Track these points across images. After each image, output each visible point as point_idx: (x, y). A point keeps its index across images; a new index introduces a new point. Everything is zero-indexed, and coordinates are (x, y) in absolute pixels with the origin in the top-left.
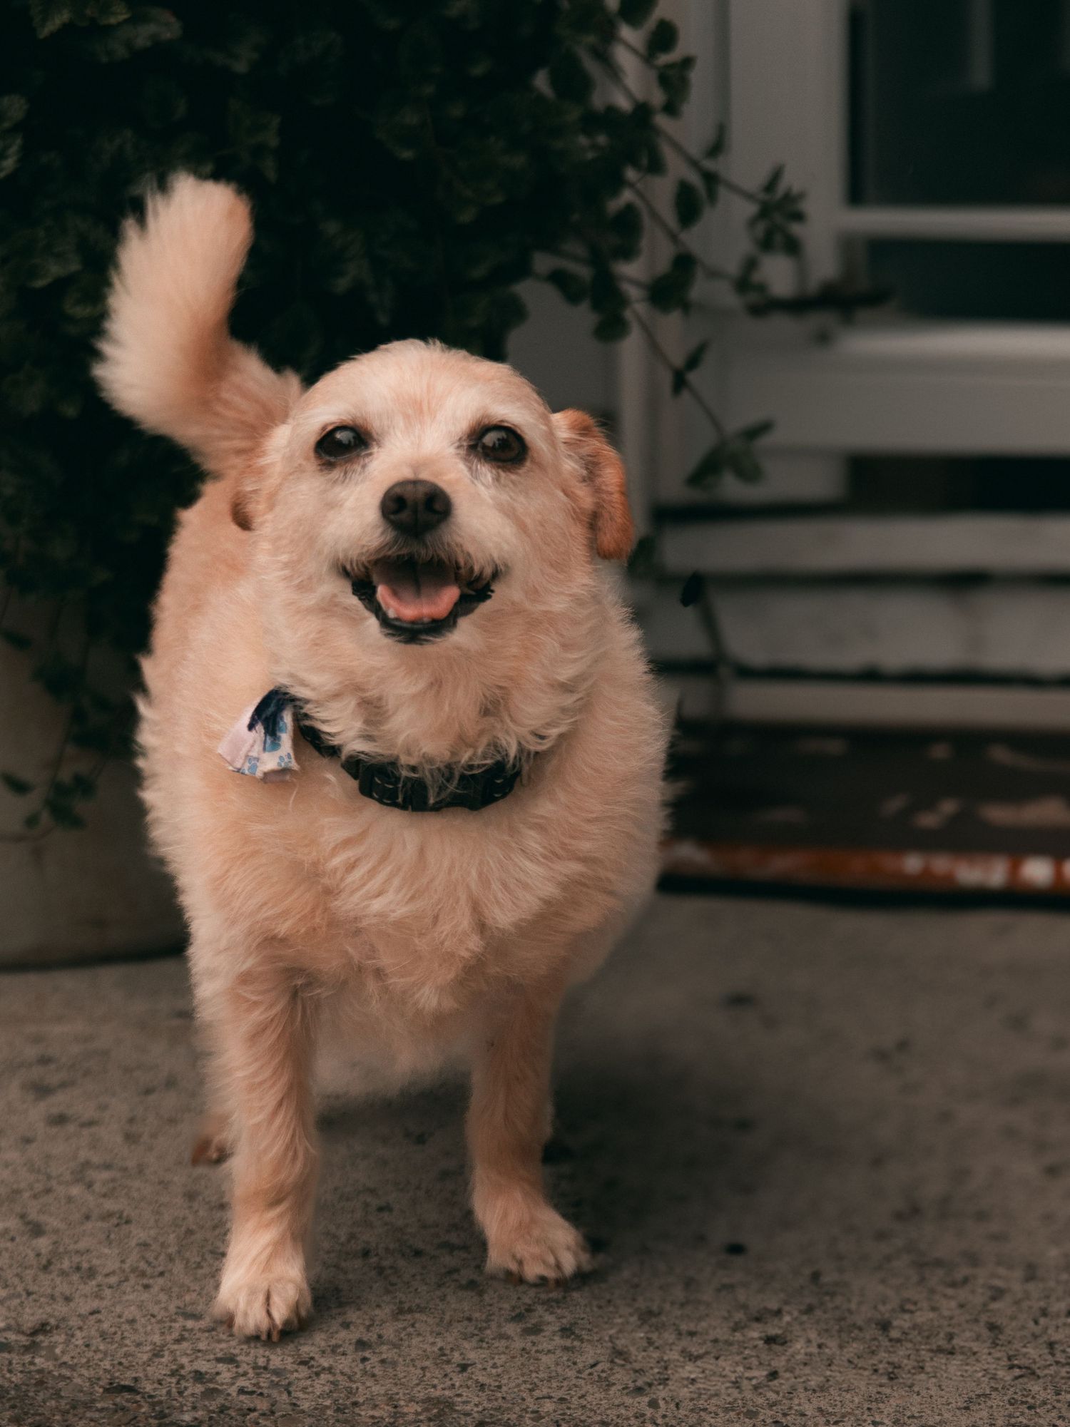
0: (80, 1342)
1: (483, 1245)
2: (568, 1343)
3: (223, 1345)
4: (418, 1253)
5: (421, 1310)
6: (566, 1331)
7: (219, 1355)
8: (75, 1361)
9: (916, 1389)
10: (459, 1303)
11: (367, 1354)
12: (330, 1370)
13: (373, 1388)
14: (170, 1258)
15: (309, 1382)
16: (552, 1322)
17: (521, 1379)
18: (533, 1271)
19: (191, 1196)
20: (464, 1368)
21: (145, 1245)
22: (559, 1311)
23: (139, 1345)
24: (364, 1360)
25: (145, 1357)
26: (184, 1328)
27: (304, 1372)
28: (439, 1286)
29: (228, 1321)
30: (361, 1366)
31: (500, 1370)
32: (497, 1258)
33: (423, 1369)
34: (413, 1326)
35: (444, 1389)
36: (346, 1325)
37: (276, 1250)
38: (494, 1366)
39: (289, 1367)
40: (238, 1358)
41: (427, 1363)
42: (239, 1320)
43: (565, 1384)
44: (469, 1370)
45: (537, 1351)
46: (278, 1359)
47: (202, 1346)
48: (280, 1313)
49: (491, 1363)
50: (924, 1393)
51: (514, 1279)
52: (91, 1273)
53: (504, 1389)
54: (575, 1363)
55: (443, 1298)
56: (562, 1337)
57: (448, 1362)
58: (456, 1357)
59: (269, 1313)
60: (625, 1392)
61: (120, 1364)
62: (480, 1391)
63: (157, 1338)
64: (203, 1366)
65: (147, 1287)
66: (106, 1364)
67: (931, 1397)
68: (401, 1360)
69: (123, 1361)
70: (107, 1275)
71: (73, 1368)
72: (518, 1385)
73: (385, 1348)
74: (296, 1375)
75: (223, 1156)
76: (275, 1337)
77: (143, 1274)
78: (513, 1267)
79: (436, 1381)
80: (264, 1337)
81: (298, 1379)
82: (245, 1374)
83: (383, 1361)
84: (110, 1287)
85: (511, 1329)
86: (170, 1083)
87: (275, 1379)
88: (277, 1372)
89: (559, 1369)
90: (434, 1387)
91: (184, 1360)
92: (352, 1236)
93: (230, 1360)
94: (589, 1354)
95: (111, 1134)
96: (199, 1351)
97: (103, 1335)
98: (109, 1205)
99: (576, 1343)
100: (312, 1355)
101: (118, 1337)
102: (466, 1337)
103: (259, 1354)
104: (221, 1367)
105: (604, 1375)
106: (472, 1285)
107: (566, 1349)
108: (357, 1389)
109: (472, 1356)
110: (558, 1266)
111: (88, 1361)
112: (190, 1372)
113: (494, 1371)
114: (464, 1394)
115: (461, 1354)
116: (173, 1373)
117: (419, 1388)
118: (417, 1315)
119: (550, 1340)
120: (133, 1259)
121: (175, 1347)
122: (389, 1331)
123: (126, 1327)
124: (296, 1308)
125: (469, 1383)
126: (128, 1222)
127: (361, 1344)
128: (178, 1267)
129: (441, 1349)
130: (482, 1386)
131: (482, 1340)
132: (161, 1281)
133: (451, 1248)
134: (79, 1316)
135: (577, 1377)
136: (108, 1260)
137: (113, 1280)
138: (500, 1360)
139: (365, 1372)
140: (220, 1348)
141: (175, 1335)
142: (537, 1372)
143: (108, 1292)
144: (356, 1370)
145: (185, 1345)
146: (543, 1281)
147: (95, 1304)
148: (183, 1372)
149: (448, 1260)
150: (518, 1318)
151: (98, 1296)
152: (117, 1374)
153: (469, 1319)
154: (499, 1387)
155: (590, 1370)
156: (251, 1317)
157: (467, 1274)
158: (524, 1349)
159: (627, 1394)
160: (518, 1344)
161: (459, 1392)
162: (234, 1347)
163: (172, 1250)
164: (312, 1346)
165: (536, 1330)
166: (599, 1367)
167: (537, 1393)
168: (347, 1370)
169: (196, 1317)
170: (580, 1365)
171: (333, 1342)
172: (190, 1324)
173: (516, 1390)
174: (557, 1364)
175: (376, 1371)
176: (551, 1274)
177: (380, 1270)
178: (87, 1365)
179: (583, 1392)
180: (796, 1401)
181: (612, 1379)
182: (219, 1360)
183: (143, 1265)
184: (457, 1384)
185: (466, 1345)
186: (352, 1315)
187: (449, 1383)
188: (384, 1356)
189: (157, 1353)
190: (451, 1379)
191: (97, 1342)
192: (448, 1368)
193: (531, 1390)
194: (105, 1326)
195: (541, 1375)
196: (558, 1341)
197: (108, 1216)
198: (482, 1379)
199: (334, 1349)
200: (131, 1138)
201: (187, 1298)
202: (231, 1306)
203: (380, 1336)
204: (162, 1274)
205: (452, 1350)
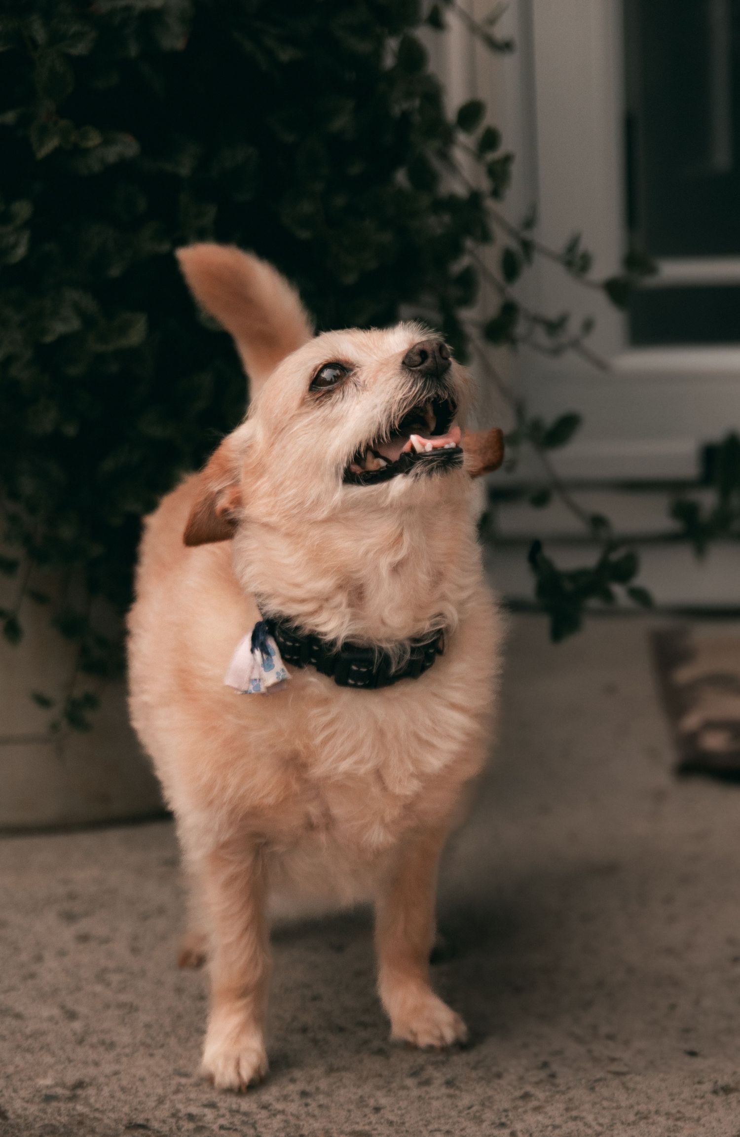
0: (107, 1094)
1: (387, 1023)
2: (451, 1091)
3: (207, 1096)
4: (341, 1030)
5: (346, 1069)
6: (449, 1083)
7: (205, 1102)
8: (105, 1107)
9: (702, 1122)
10: (374, 1064)
11: (309, 1101)
12: (283, 1112)
13: (315, 1125)
14: (167, 1035)
15: (268, 1121)
16: (438, 1076)
17: (419, 1118)
18: (424, 1040)
19: (179, 990)
20: (377, 1110)
21: (148, 1026)
22: (444, 1070)
23: (148, 1096)
24: (307, 1105)
25: (153, 1104)
26: (179, 1084)
27: (264, 1113)
28: (358, 1052)
29: (210, 1079)
30: (306, 1109)
31: (403, 1111)
32: (398, 1031)
33: (349, 1111)
34: (341, 1080)
35: (364, 1125)
36: (293, 1081)
37: (243, 1029)
38: (400, 1108)
39: (255, 1110)
40: (219, 1105)
41: (352, 1107)
42: (218, 1079)
43: (450, 1121)
44: (382, 1111)
45: (430, 1098)
46: (246, 1104)
47: (192, 1096)
48: (247, 1073)
49: (397, 1106)
50: (707, 1125)
51: (410, 1047)
52: (111, 1046)
53: (407, 1125)
54: (457, 1106)
55: (361, 1061)
56: (447, 1087)
57: (367, 1106)
58: (372, 1102)
59: (239, 1074)
60: (493, 1126)
61: (136, 1109)
62: (390, 1126)
63: (160, 1091)
64: (194, 1110)
65: (151, 1055)
66: (126, 1109)
67: (713, 1128)
68: (333, 1105)
69: (138, 1107)
70: (124, 1047)
71: (102, 1112)
72: (417, 1122)
73: (321, 1097)
74: (259, 1116)
75: (201, 961)
76: (244, 1088)
77: (148, 1046)
78: (410, 1038)
79: (358, 1120)
80: (236, 1090)
81: (261, 1119)
82: (223, 1116)
83: (320, 1106)
84: (127, 1055)
85: (410, 1082)
86: (161, 911)
87: (245, 1118)
88: (246, 1114)
89: (446, 1110)
90: (357, 1123)
91: (180, 1106)
92: (294, 1018)
93: (212, 1105)
94: (466, 1100)
95: (120, 948)
96: (191, 1100)
97: (123, 1089)
98: (123, 998)
99: (457, 1092)
100: (270, 1101)
101: (133, 1091)
102: (378, 1088)
103: (233, 1101)
104: (207, 1111)
105: (478, 1114)
106: (380, 1052)
107: (450, 1096)
108: (303, 1125)
109: (383, 1101)
110: (442, 1038)
111: (114, 1107)
112: (185, 1115)
113: (399, 1112)
114: (379, 1129)
115: (376, 1100)
116: (173, 1115)
117: (347, 1124)
118: (343, 1074)
119: (437, 1090)
120: (140, 1036)
121: (174, 1097)
122: (323, 1084)
123: (138, 1083)
124: (257, 1070)
125: (382, 1121)
126: (137, 1009)
127: (304, 1094)
128: (172, 1041)
129: (361, 1097)
130: (391, 1123)
131: (390, 1091)
132: (161, 1051)
133: (364, 1025)
134: (106, 1076)
135: (459, 1117)
136: (124, 1036)
137: (127, 1050)
138: (404, 1104)
139: (308, 1114)
140: (205, 1097)
141: (173, 1088)
142: (430, 1113)
143: (124, 1060)
144: (302, 1112)
145: (180, 1096)
146: (431, 1049)
147: (117, 1067)
148: (180, 1115)
149: (363, 1034)
150: (414, 1074)
151: (117, 1061)
152: (134, 1117)
153: (380, 1076)
154: (403, 1123)
155: (468, 1111)
156: (226, 1076)
157: (377, 1044)
158: (420, 1097)
159: (495, 1128)
160: (415, 1092)
161: (375, 1127)
162: (214, 1097)
163: (168, 1029)
164: (270, 1095)
165: (427, 1083)
166: (475, 1108)
167: (430, 1127)
168: (295, 1112)
169: (186, 1075)
170: (461, 1108)
171: (285, 1092)
172: (183, 1081)
173: (416, 1125)
174: (444, 1107)
175: (317, 1112)
176: (436, 1043)
177: (315, 1041)
178: (113, 1110)
179: (462, 1127)
180: (616, 1132)
181: (484, 1117)
182: (205, 1106)
183: (148, 1041)
184: (374, 1122)
185: (379, 1094)
186: (297, 1073)
187: (367, 1121)
188: (321, 1102)
189: (161, 1101)
190: (369, 1118)
191: (119, 1094)
192: (367, 1111)
193: (426, 1126)
194: (124, 1083)
195: (433, 1115)
196: (444, 1090)
197: (121, 1006)
198: (391, 1117)
199: (285, 1098)
200: (135, 951)
201: (181, 1062)
202: (212, 1068)
203: (318, 1089)
204: (162, 1046)
205: (369, 1097)
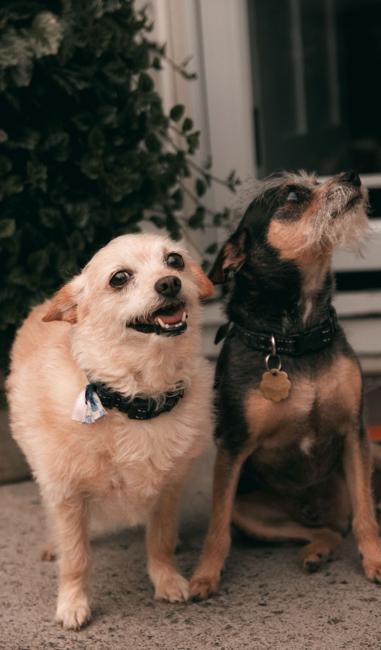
0: (7, 633)
2: (188, 626)
3: (60, 632)
4: (129, 592)
5: (132, 615)
6: (187, 621)
7: (59, 636)
8: (6, 640)
9: (323, 640)
10: (146, 612)
11: (113, 633)
12: (100, 640)
13: (117, 647)
14: (37, 598)
15: (92, 645)
16: (181, 617)
17: (172, 641)
18: (173, 598)
19: (43, 573)
20: (150, 637)
21: (27, 594)
22: (184, 613)
23: (28, 633)
24: (112, 636)
25: (31, 638)
26: (45, 626)
27: (90, 641)
28: (138, 605)
29: (61, 623)
30: (112, 638)
31: (164, 638)
32: (159, 594)
33: (135, 638)
34: (130, 621)
35: (143, 646)
36: (104, 622)
37: (77, 595)
38: (162, 637)
39: (85, 640)
40: (66, 637)
41: (136, 636)
42: (65, 623)
43: (189, 642)
44: (152, 638)
45: (177, 630)
46: (81, 636)
47: (52, 633)
48: (80, 620)
49: (160, 635)
50: (326, 641)
51: (166, 602)
52: (9, 605)
53: (166, 645)
54: (192, 634)
55: (140, 610)
56: (186, 624)
57: (144, 635)
58: (147, 633)
59: (76, 620)
60: (212, 645)
61: (22, 641)
62: (157, 646)
63: (35, 630)
64: (53, 641)
65: (29, 610)
66: (17, 641)
67: (330, 643)
68: (126, 635)
69: (23, 640)
70: (15, 606)
71: (5, 643)
72: (171, 644)
73: (120, 631)
74: (88, 643)
75: (53, 558)
76: (79, 629)
77: (28, 605)
78: (165, 597)
79: (140, 643)
80: (75, 629)
81: (88, 644)
82: (68, 643)
83: (119, 636)
84: (16, 611)
85: (166, 621)
86: (32, 530)
87: (80, 644)
88: (80, 642)
89: (186, 637)
90: (139, 645)
91: (46, 638)
92: (104, 587)
93: (62, 638)
94: (197, 630)
95: (12, 550)
96: (51, 635)
97: (15, 630)
98: (14, 578)
99: (192, 626)
100: (93, 635)
101: (20, 630)
102: (150, 625)
103: (73, 635)
104: (60, 641)
105: (203, 639)
106: (150, 605)
107: (188, 629)
108: (111, 647)
109: (153, 633)
110: (182, 597)
111: (11, 640)
112: (48, 643)
113: (161, 638)
114: (151, 648)
115: (149, 632)
116: (42, 644)
117: (134, 646)
118: (131, 617)
119: (181, 625)
120: (24, 599)
121: (42, 633)
122: (121, 624)
123: (23, 626)
124: (86, 619)
125: (153, 643)
126: (21, 585)
127: (111, 630)
128: (40, 602)
129: (141, 630)
130: (158, 645)
131: (156, 626)
132: (34, 608)
133: (141, 590)
134: (6, 622)
135: (193, 640)
136: (14, 600)
137: (17, 608)
138: (163, 634)
139: (113, 641)
140: (59, 633)
141: (42, 629)
142: (178, 638)
143: (15, 613)
144: (110, 640)
145: (46, 632)
146: (177, 602)
147: (11, 617)
148: (46, 643)
149: (140, 595)
150: (169, 617)
151: (12, 614)
152: (21, 645)
153: (150, 618)
154: (164, 645)
155: (198, 637)
156: (70, 622)
157: (148, 600)
158: (172, 629)
159: (213, 646)
160: (169, 627)
161: (149, 647)
162: (63, 632)
163: (38, 595)
164: (93, 630)
165: (176, 621)
166: (201, 635)
167: (178, 647)
168: (106, 640)
169: (48, 621)
170: (194, 635)
171: (100, 629)
172: (47, 624)
173: (170, 646)
174: (185, 635)
175: (118, 640)
176: (180, 600)
177: (115, 600)
178: (10, 642)
179: (196, 646)
180: (278, 647)
181: (206, 640)
182: (58, 638)
183: (28, 602)
184: (148, 644)
185: (150, 628)
186: (107, 618)
187: (145, 644)
188: (120, 634)
189: (35, 636)
190: (146, 642)
191: (13, 633)
192: (144, 638)
193: (176, 646)
194: (16, 626)
195: (180, 639)
196: (185, 625)
197: (12, 583)
198: (158, 642)
199: (101, 632)
200: (19, 552)
201: (45, 614)
202: (62, 618)
203: (118, 626)
204: (35, 605)
205: (145, 630)
